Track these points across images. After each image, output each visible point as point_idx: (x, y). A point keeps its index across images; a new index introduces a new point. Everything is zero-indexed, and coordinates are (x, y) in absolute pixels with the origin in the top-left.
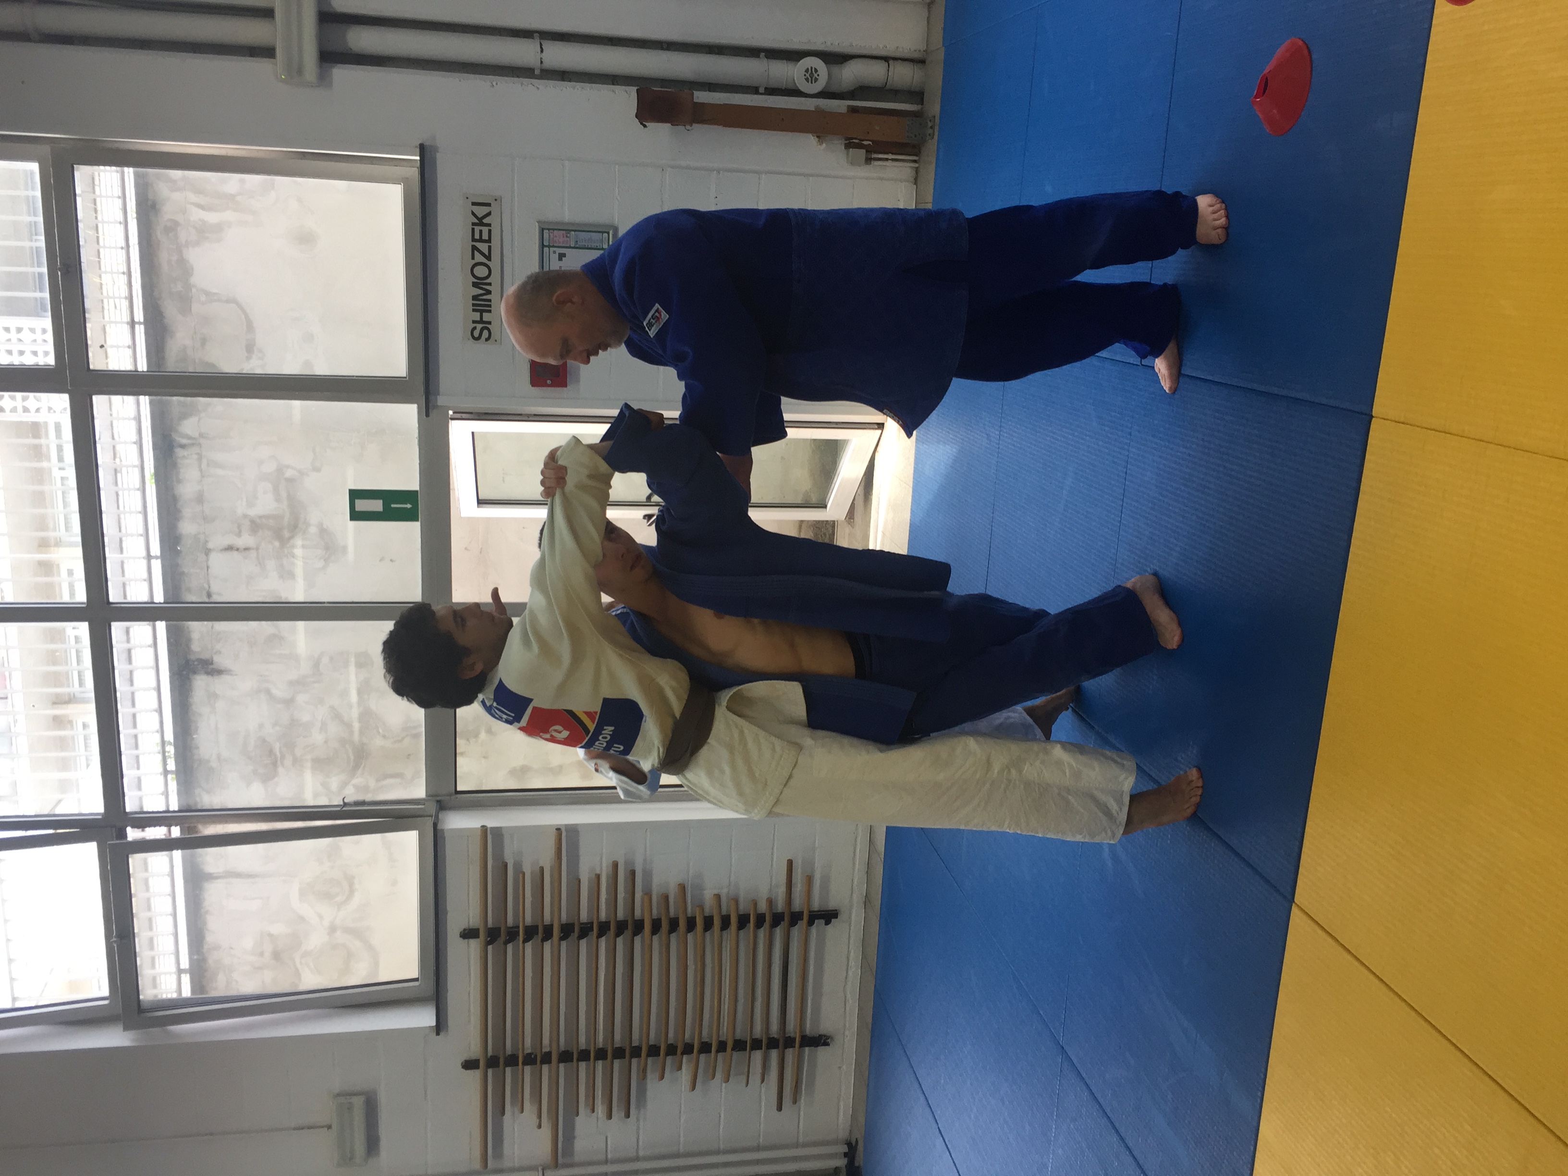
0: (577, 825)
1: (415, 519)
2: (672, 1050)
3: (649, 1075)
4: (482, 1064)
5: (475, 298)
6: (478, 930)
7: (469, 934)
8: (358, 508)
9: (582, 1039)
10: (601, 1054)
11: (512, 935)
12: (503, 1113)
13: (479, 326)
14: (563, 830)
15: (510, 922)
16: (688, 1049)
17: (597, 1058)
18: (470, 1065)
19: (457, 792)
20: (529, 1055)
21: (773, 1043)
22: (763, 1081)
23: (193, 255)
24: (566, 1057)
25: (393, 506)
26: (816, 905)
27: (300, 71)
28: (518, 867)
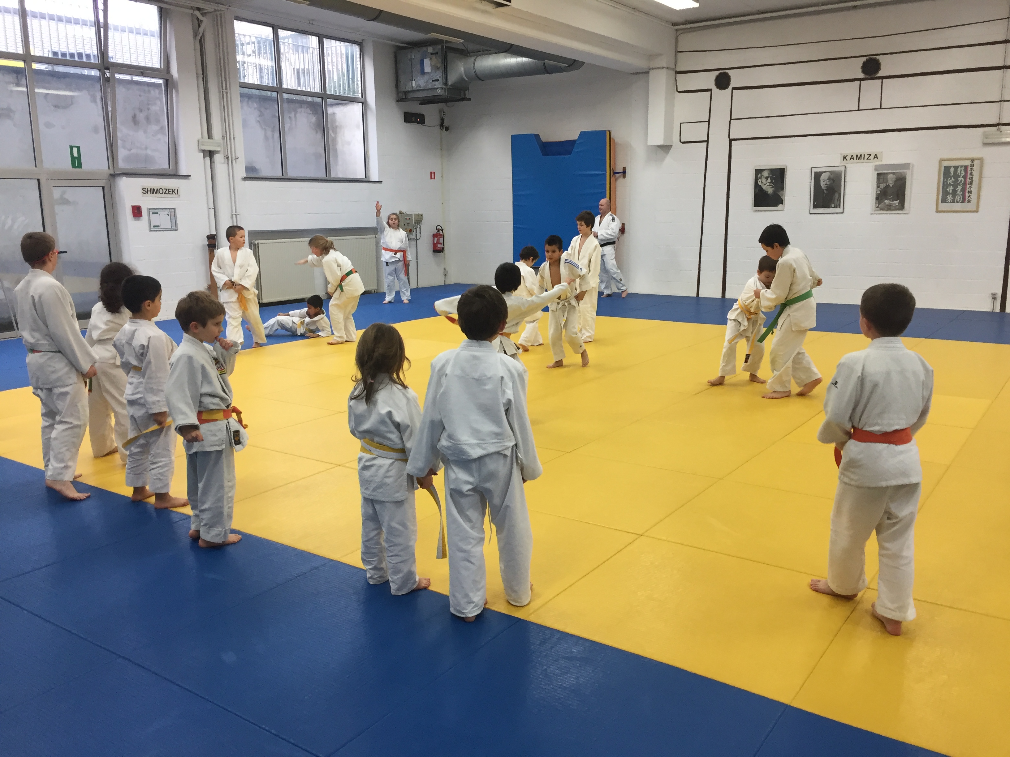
1: (73, 167)
5: (154, 189)
13: (146, 190)
25: (76, 160)
27: (203, 145)
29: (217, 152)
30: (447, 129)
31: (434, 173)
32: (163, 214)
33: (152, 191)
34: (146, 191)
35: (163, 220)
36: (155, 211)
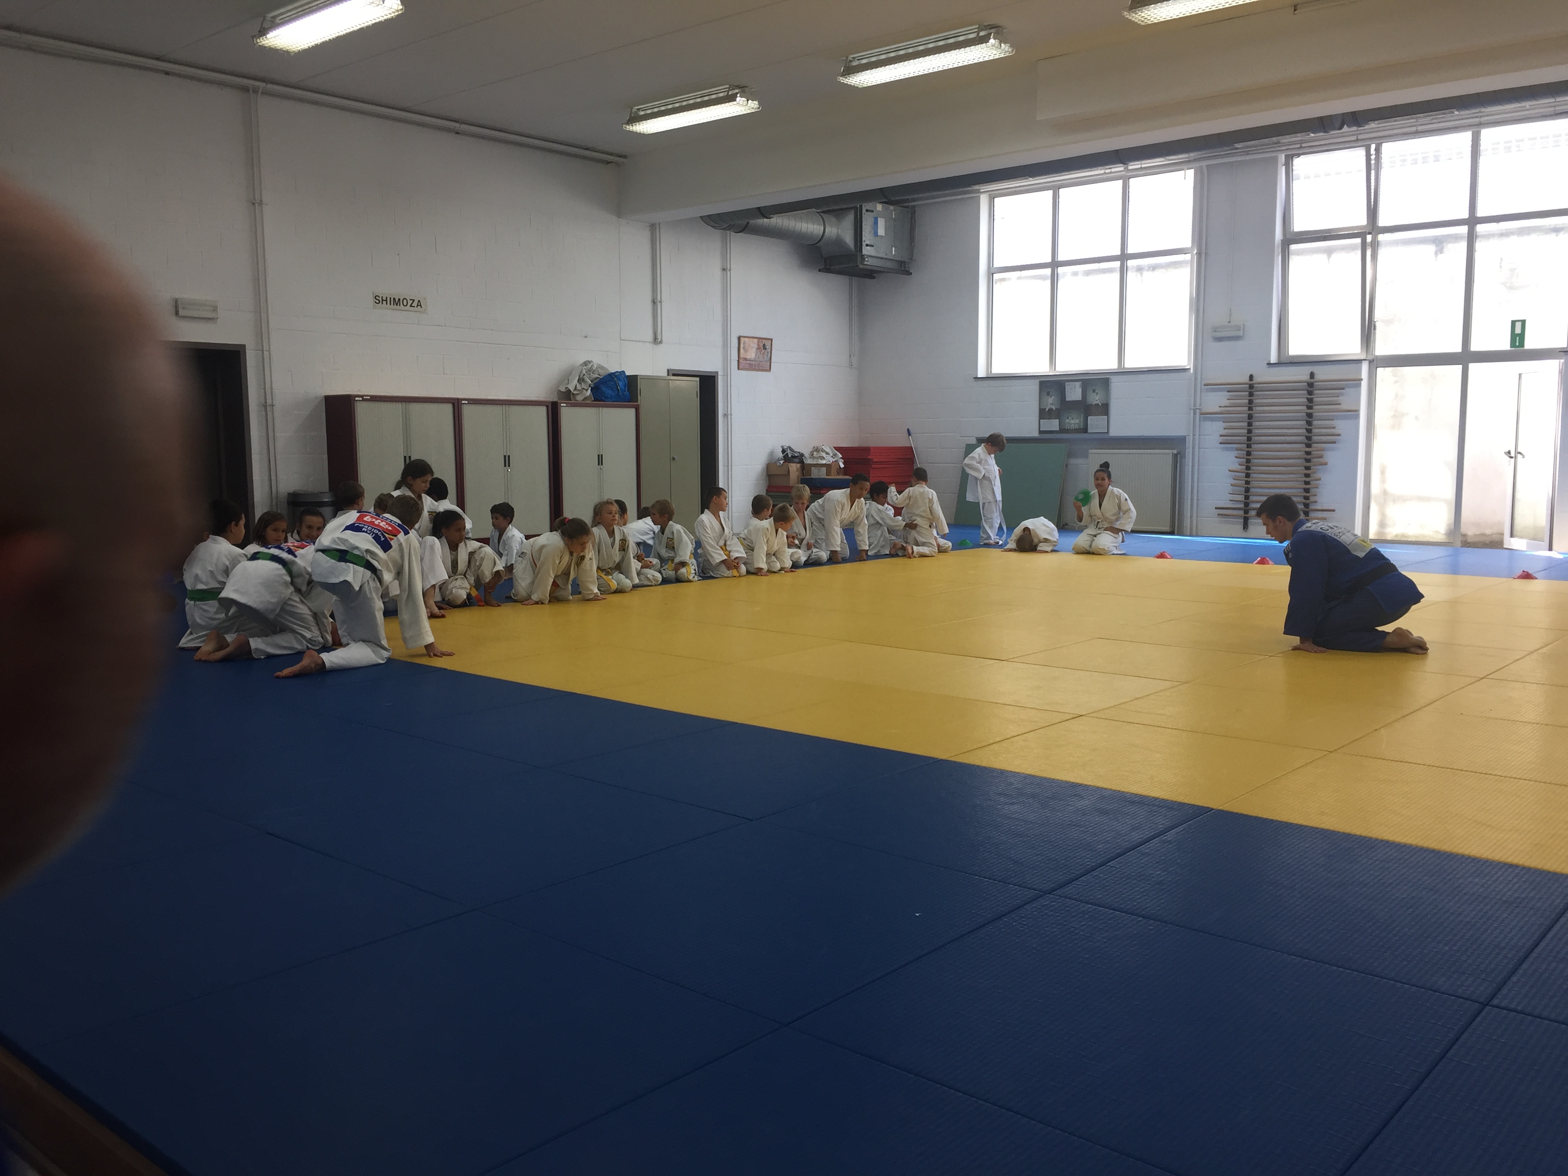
0: (1359, 418)
1: (1511, 347)
2: (1248, 461)
3: (1237, 452)
4: (1251, 382)
6: (1313, 379)
7: (1312, 375)
8: (1517, 323)
9: (1257, 423)
10: (1250, 431)
11: (1310, 393)
12: (1228, 391)
14: (1357, 413)
15: (1315, 392)
16: (1248, 468)
17: (1248, 430)
18: (1251, 377)
19: (1377, 368)
20: (1253, 402)
21: (1246, 505)
22: (1230, 501)
24: (1250, 417)
25: (1518, 338)
28: (1342, 394)
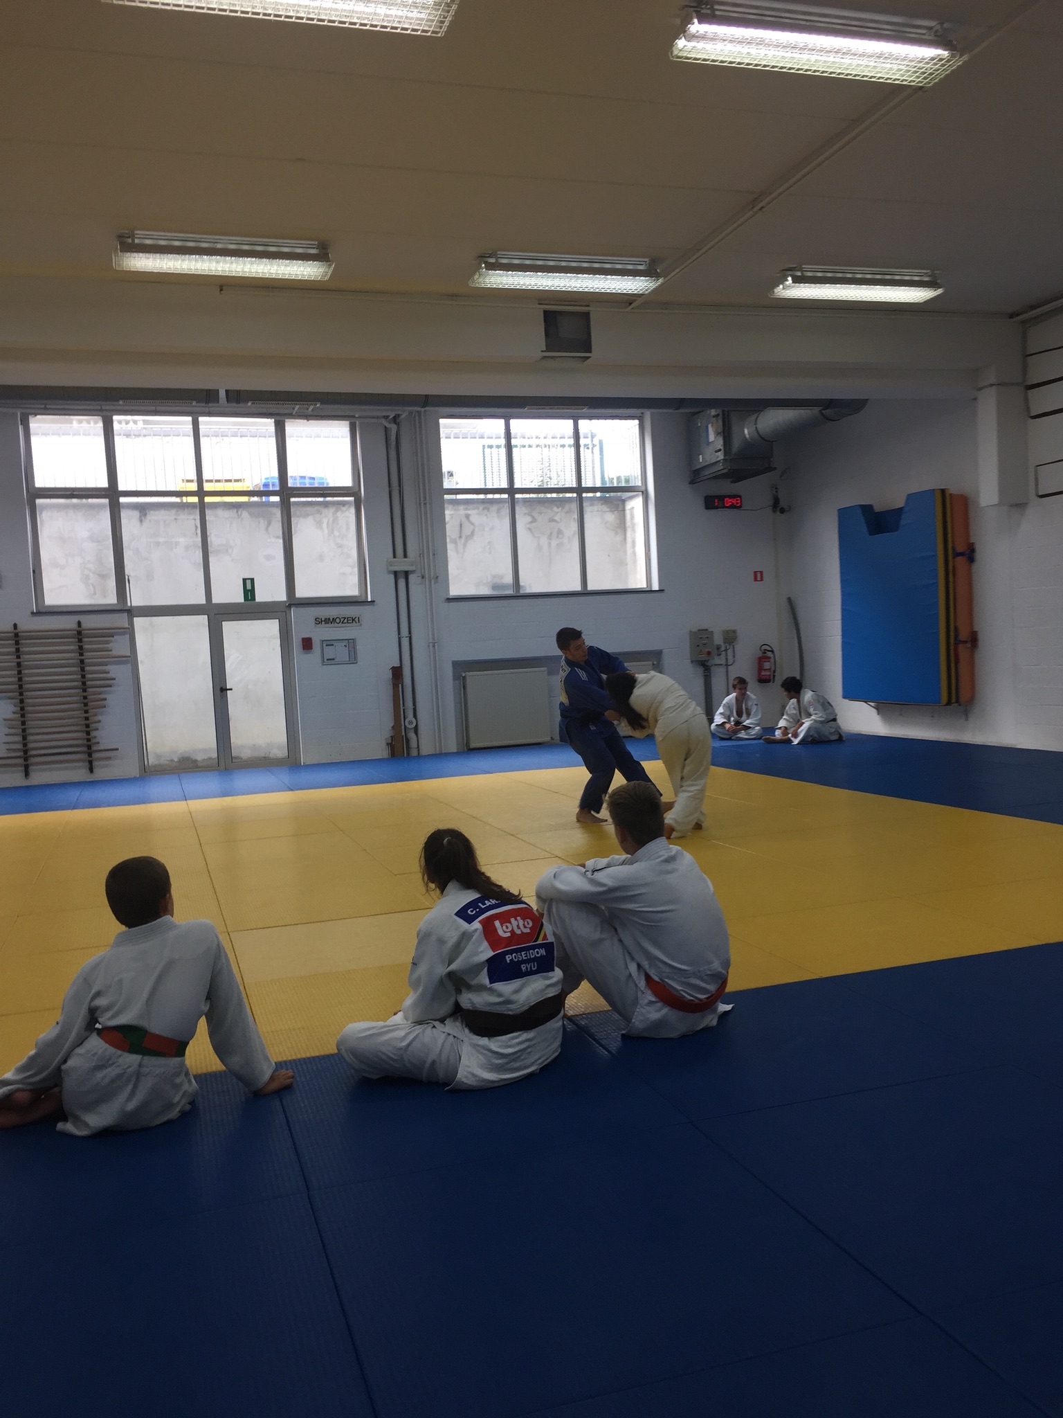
1: (245, 600)
2: (22, 709)
3: (10, 700)
4: (16, 631)
5: (329, 619)
6: (81, 627)
7: (79, 624)
8: (247, 581)
9: (26, 671)
10: (20, 679)
11: (80, 641)
13: (320, 620)
15: (84, 640)
17: (18, 678)
18: (15, 626)
19: (133, 617)
20: (20, 650)
21: (26, 752)
22: (8, 750)
23: (310, 519)
24: (19, 664)
25: (249, 591)
26: (95, 763)
27: (391, 566)
29: (413, 572)
30: (782, 511)
31: (761, 572)
32: (340, 646)
33: (327, 621)
34: (318, 621)
35: (341, 652)
36: (329, 643)
